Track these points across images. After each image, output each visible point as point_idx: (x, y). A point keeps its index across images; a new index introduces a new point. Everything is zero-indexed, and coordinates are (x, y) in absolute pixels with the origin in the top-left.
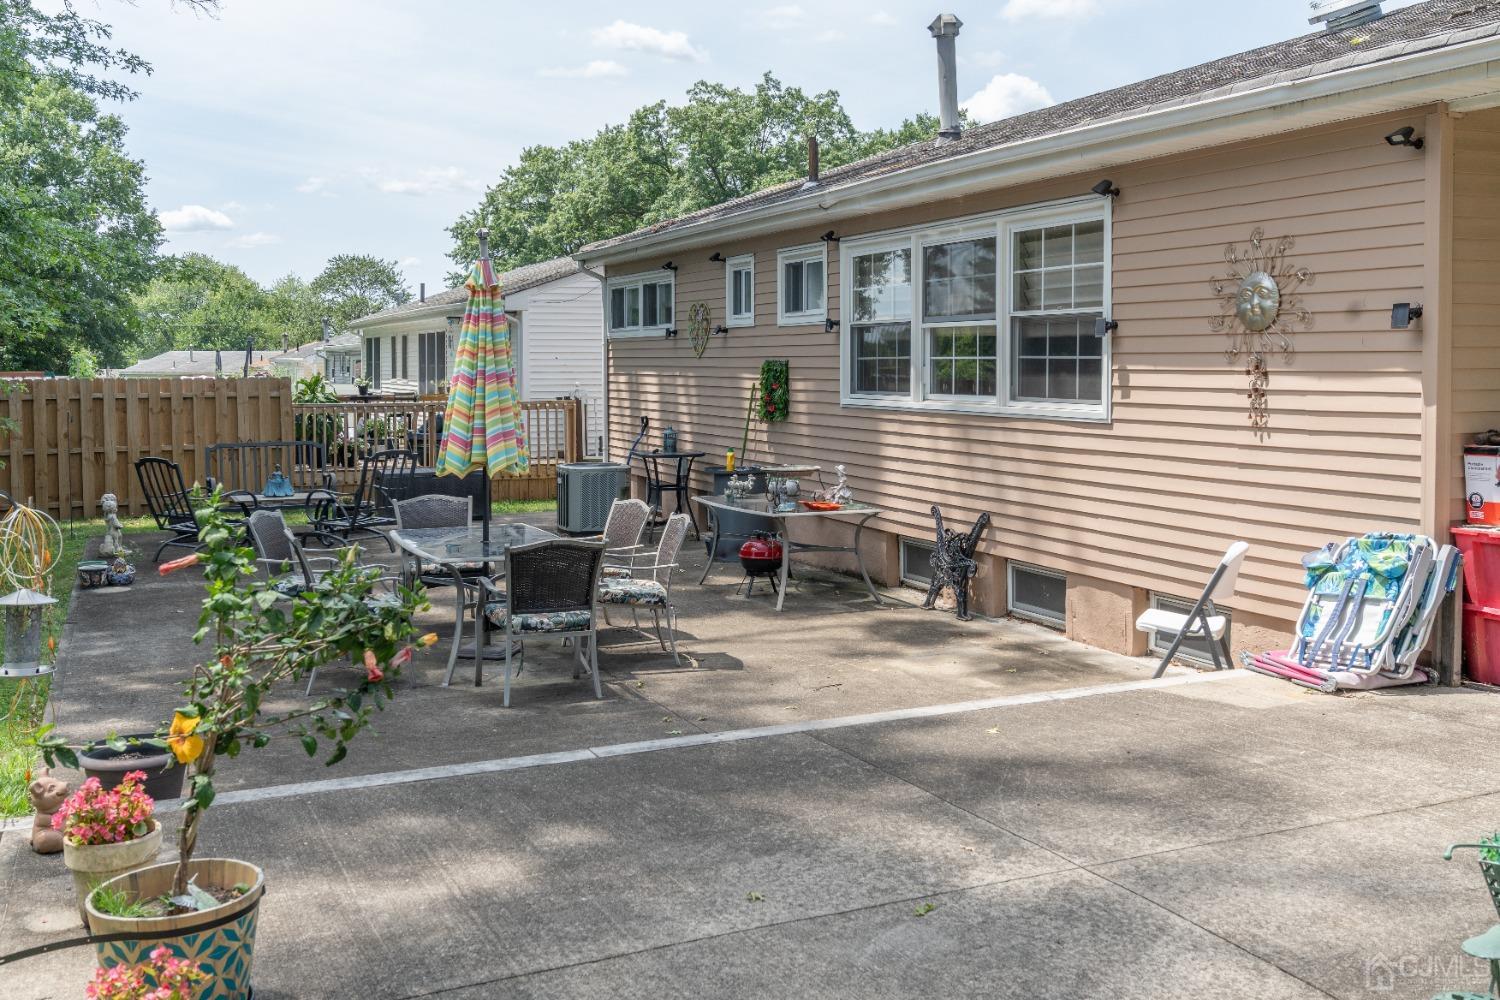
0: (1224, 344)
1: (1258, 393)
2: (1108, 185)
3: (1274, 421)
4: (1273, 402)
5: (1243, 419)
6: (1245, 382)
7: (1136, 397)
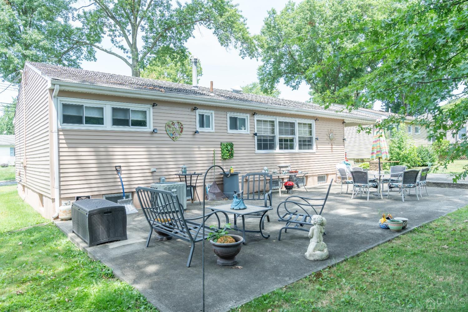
0: (328, 142)
1: (332, 148)
2: (316, 119)
3: (333, 151)
4: (333, 149)
5: (331, 151)
6: (331, 146)
7: (318, 149)
